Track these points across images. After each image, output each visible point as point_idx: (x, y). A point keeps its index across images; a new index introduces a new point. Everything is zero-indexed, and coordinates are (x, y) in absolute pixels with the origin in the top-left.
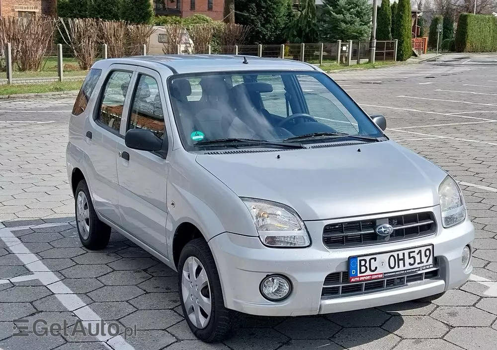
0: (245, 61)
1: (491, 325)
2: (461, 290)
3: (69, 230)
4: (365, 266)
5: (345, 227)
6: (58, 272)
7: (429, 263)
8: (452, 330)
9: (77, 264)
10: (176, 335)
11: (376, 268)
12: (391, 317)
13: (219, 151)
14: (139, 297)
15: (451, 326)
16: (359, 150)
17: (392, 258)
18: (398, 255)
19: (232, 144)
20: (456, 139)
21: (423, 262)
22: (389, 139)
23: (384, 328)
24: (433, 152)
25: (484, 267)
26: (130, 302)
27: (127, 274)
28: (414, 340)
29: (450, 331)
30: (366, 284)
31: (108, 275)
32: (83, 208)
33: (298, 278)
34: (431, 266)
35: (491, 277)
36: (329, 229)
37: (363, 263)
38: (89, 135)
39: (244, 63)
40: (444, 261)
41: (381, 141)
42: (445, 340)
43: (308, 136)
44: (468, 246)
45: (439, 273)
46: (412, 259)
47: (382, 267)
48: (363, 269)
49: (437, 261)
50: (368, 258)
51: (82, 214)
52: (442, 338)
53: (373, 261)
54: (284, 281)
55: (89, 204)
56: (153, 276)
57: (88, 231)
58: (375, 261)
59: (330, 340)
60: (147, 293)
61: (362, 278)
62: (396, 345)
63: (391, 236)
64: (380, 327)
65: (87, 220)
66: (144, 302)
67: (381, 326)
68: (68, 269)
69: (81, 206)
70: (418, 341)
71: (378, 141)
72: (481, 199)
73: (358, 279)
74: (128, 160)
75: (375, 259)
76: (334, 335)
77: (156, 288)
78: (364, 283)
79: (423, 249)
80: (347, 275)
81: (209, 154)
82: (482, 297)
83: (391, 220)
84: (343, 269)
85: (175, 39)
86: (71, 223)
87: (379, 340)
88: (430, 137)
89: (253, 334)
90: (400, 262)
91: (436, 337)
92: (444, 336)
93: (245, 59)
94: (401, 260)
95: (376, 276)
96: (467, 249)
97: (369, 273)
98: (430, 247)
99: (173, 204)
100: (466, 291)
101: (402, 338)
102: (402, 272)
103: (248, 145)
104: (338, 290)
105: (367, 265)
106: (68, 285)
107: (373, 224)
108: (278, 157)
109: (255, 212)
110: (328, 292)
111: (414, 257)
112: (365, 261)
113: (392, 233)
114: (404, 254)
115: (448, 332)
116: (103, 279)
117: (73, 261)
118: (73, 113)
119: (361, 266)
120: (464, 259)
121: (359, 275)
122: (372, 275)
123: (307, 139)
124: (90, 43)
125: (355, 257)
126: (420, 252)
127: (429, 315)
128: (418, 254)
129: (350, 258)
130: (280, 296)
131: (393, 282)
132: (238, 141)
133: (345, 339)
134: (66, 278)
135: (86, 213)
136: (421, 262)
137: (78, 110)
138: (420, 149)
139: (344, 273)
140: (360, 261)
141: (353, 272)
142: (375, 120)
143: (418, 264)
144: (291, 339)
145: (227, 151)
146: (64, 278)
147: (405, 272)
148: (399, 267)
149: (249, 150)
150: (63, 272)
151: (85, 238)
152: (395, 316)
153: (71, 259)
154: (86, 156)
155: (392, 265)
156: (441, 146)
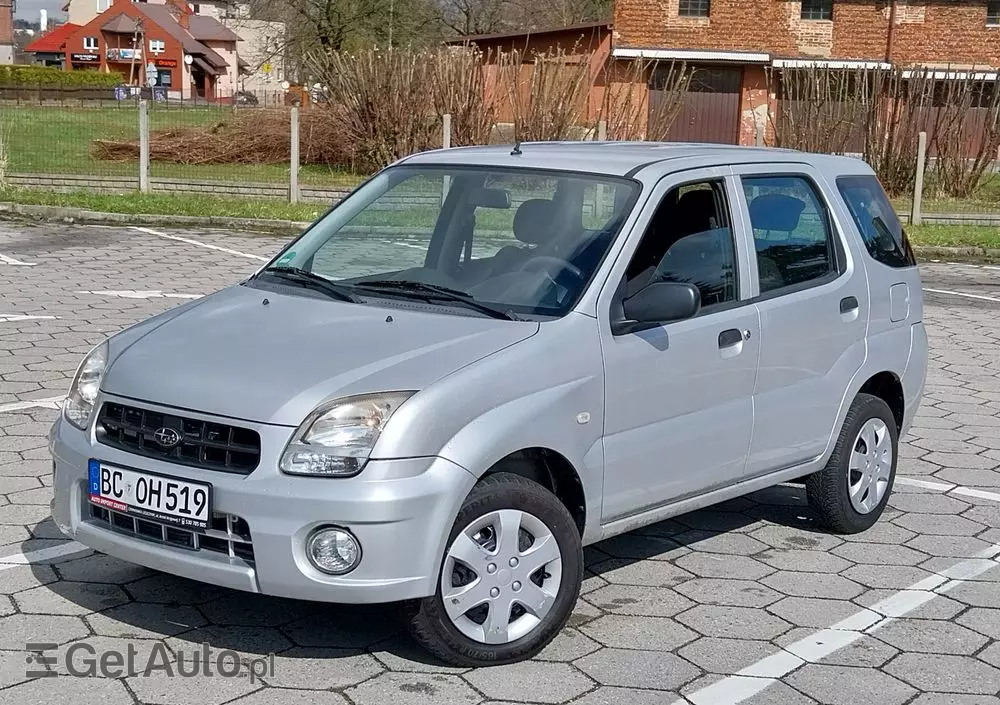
11: (121, 491)
17: (142, 483)
21: (189, 512)
37: (106, 477)
50: (112, 470)
53: (117, 477)
61: (103, 501)
94: (155, 492)
97: (111, 496)
105: (111, 481)
119: (104, 480)
122: (114, 501)
128: (182, 493)
140: (104, 470)
148: (150, 504)
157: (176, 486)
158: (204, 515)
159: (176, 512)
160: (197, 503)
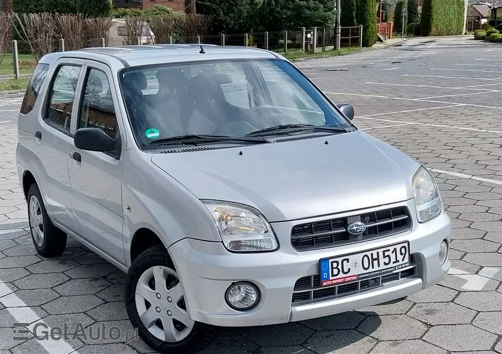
0: (202, 50)
1: (472, 321)
2: (439, 285)
3: (24, 237)
4: (337, 268)
5: (314, 227)
6: (11, 283)
7: (404, 262)
8: (431, 329)
9: (32, 273)
10: (137, 348)
11: (349, 269)
12: (366, 318)
13: (176, 149)
14: (98, 307)
15: (430, 325)
16: (326, 143)
17: (366, 258)
18: (372, 254)
19: (191, 141)
20: (425, 125)
21: (398, 261)
22: (357, 130)
23: (359, 330)
24: (403, 139)
25: (461, 259)
26: (88, 313)
27: (85, 283)
28: (391, 342)
29: (428, 330)
30: (338, 287)
31: (64, 285)
32: (36, 214)
33: (266, 284)
34: (407, 265)
35: (468, 270)
36: (298, 230)
37: (335, 265)
38: (39, 135)
39: (200, 52)
40: (420, 257)
41: (349, 132)
42: (424, 341)
43: (272, 129)
44: (445, 240)
45: (416, 271)
46: (387, 258)
47: (355, 269)
48: (335, 271)
49: (413, 258)
50: (340, 260)
51: (35, 220)
52: (421, 338)
53: (345, 262)
54: (251, 288)
55: (42, 210)
56: (113, 284)
57: (43, 237)
58: (348, 262)
59: (302, 346)
60: (106, 302)
62: (372, 349)
63: (364, 234)
64: (355, 329)
65: (41, 226)
66: (103, 313)
67: (356, 327)
68: (22, 279)
69: (34, 211)
70: (395, 342)
71: (346, 132)
72: (454, 186)
73: (330, 282)
74: (80, 161)
75: (348, 260)
76: (306, 341)
77: (116, 296)
78: (337, 286)
79: (398, 247)
80: (318, 279)
81: (165, 152)
82: (460, 292)
83: (363, 217)
84: (314, 272)
85: (135, 31)
86: (26, 229)
87: (354, 343)
88: (399, 124)
89: (221, 343)
90: (374, 262)
91: (415, 338)
92: (422, 336)
93: (201, 48)
94: (375, 259)
95: (349, 279)
96: (444, 244)
97: (341, 275)
98: (406, 245)
99: (129, 208)
100: (443, 286)
101: (378, 341)
102: (377, 273)
103: (208, 142)
104: (310, 295)
105: (340, 267)
106: (22, 297)
107: (344, 222)
108: (241, 153)
109: (217, 215)
110: (299, 298)
111: (388, 256)
112: (337, 262)
113: (365, 231)
114: (378, 253)
115: (426, 332)
116: (59, 289)
117: (27, 270)
118: (22, 112)
119: (333, 268)
120: (441, 254)
121: (331, 278)
123: (271, 133)
124: (47, 39)
125: (326, 259)
126: (395, 249)
127: (406, 314)
128: (393, 252)
129: (321, 260)
130: (247, 305)
131: (367, 283)
132: (197, 137)
133: (317, 344)
134: (19, 289)
135: (40, 219)
136: (397, 261)
137: (26, 108)
138: (389, 137)
139: (314, 276)
140: (332, 263)
141: (325, 276)
142: (341, 110)
143: (394, 263)
144: (261, 347)
145: (185, 149)
146: (16, 289)
147: (380, 272)
148: (373, 268)
149: (209, 146)
150: (16, 283)
151: (40, 245)
152: (369, 316)
153: (25, 269)
154: (36, 159)
155: (366, 266)
156: (410, 132)
157: (389, 250)
158: (407, 259)
159: (391, 265)
160: (401, 254)
